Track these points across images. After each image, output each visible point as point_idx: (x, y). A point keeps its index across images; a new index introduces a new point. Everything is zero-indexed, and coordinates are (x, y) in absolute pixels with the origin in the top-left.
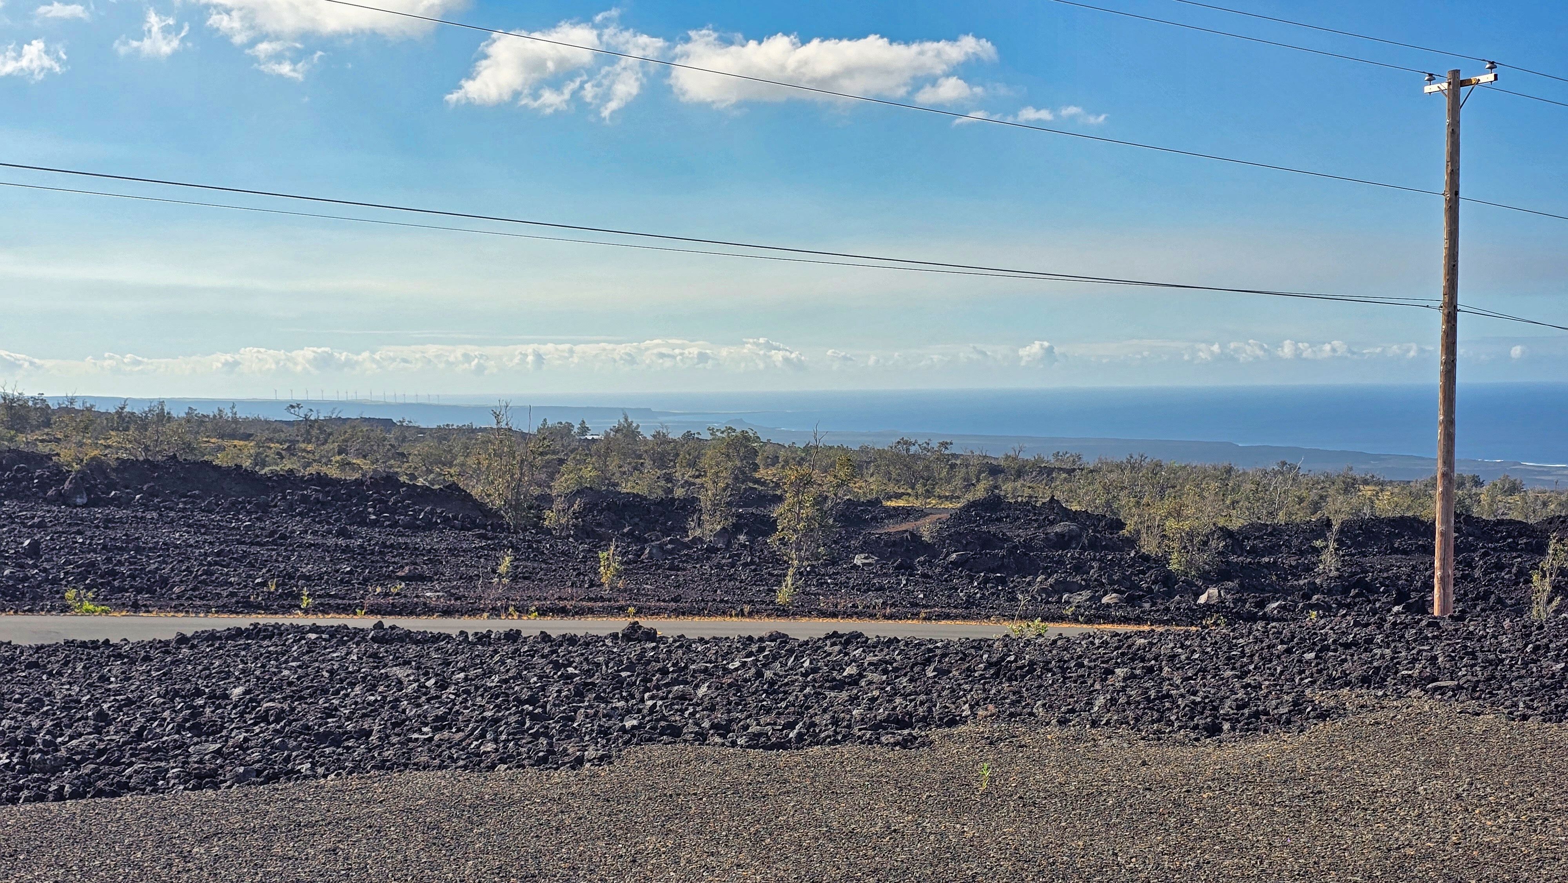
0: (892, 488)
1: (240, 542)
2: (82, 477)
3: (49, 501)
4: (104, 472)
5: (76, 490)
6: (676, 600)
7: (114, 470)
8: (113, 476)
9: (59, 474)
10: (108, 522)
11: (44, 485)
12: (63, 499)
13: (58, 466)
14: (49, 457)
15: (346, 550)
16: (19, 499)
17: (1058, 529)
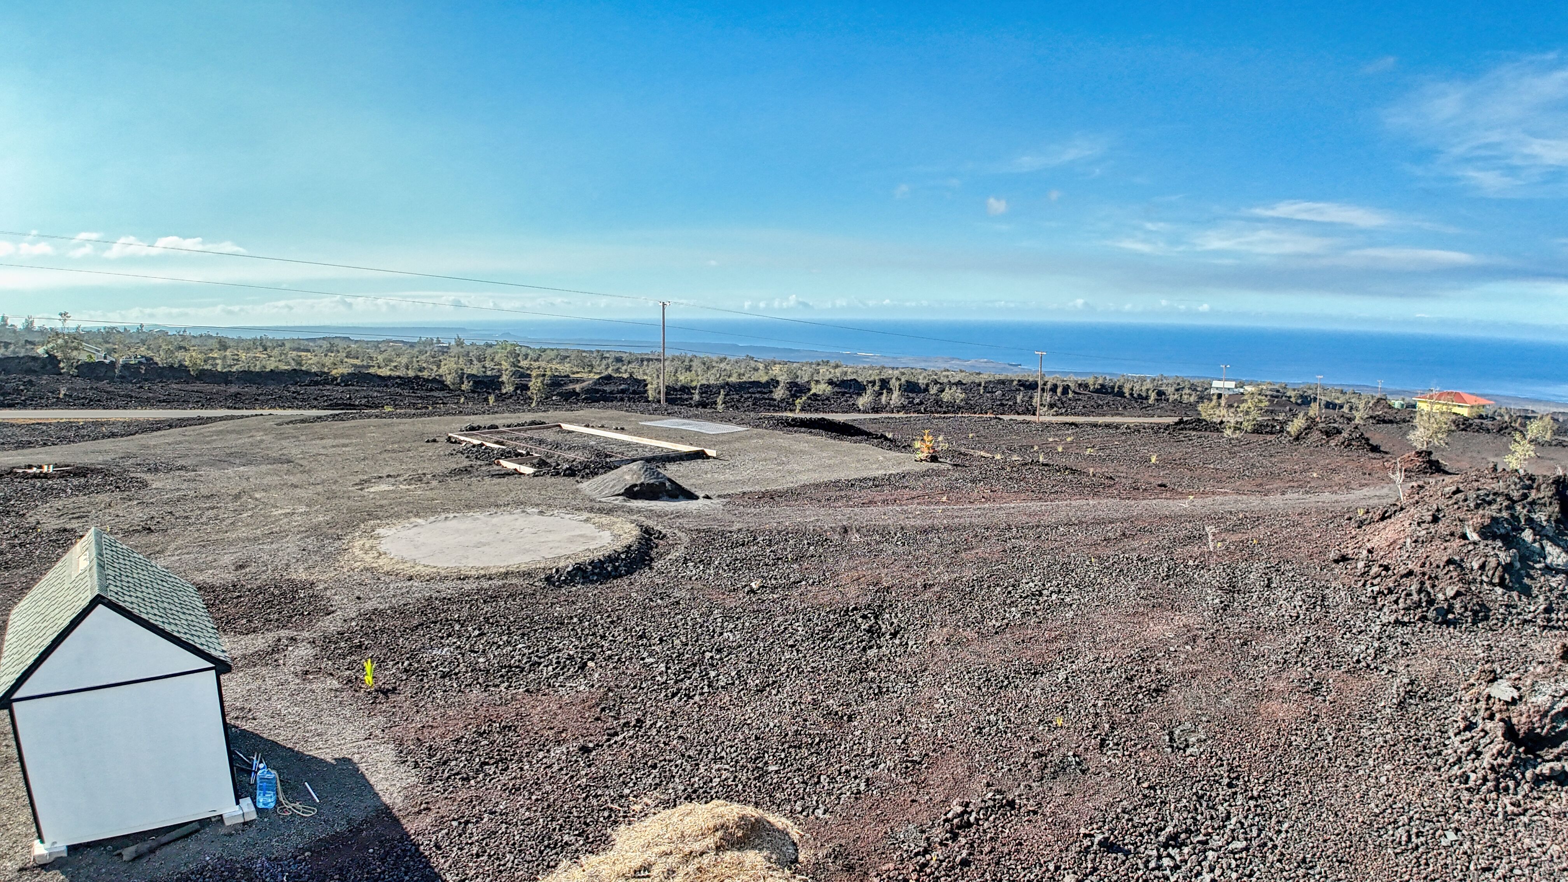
0: (575, 369)
17: (621, 387)
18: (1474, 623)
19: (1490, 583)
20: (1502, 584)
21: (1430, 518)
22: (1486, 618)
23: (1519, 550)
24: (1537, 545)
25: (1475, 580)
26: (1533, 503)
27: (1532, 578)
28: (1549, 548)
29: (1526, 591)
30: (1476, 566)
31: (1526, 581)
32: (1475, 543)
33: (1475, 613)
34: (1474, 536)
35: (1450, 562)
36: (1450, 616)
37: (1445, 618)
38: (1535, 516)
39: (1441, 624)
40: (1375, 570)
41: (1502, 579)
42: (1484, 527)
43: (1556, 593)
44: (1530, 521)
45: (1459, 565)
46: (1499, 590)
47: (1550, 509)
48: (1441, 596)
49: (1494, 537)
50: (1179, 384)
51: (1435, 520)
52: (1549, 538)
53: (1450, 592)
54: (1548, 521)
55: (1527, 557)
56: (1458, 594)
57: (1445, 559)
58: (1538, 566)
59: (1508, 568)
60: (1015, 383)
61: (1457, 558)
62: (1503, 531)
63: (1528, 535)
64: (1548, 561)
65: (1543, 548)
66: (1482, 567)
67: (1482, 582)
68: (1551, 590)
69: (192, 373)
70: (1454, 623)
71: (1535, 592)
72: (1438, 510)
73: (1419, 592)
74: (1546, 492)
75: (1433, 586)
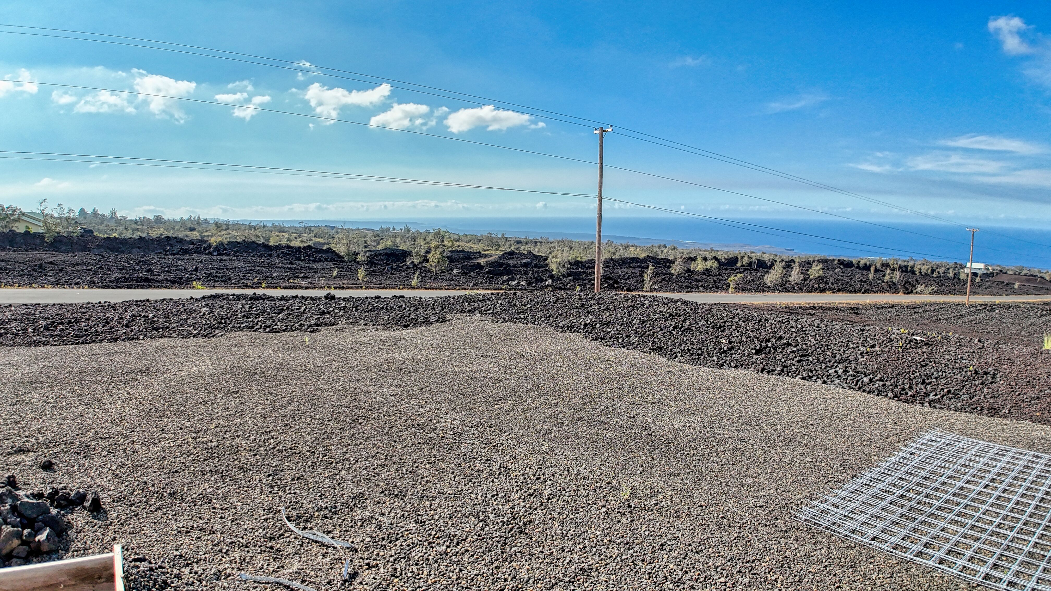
0: (486, 248)
1: (258, 266)
2: (217, 247)
3: (206, 254)
4: (223, 245)
5: (214, 251)
6: (380, 284)
7: (227, 244)
8: (226, 246)
9: (210, 246)
10: (221, 260)
11: (205, 249)
12: (210, 253)
13: (210, 244)
14: (208, 241)
15: (291, 268)
16: (198, 253)
17: (524, 261)
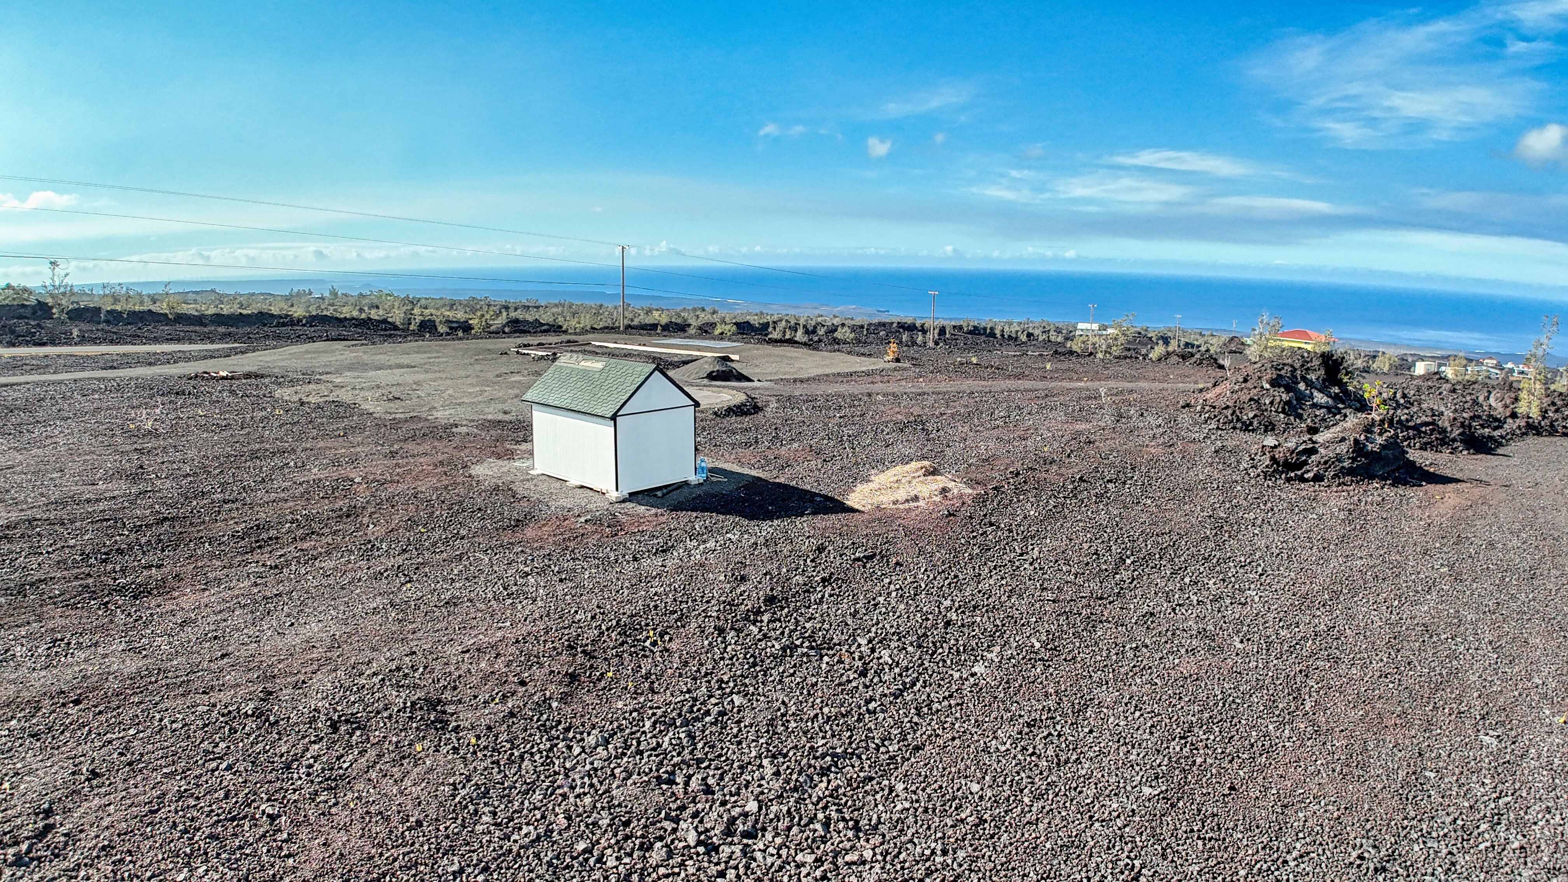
18: (1266, 431)
19: (1276, 411)
20: (1283, 412)
21: (1242, 380)
22: (1273, 430)
23: (1295, 394)
24: (1308, 392)
25: (1266, 410)
26: (1308, 369)
27: (1304, 410)
28: (1316, 393)
29: (1300, 417)
30: (1267, 402)
31: (1300, 411)
32: (1267, 390)
33: (1266, 427)
34: (1267, 386)
35: (1251, 400)
36: (1251, 428)
37: (1247, 427)
38: (1308, 376)
39: (1245, 431)
40: (1207, 408)
41: (1283, 408)
42: (1273, 380)
43: (1319, 418)
44: (1304, 378)
45: (1257, 402)
46: (1282, 416)
47: (1319, 373)
48: (1245, 417)
49: (1279, 386)
50: (1044, 327)
51: (1245, 380)
52: (1317, 389)
53: (1251, 415)
54: (1317, 379)
55: (1301, 398)
56: (1255, 416)
57: (1248, 397)
58: (1308, 403)
59: (1288, 403)
60: (895, 325)
61: (1256, 398)
62: (1285, 382)
63: (1302, 386)
64: (1315, 401)
65: (1312, 394)
66: (1272, 403)
67: (1271, 411)
68: (1316, 416)
69: (170, 316)
70: (1253, 431)
71: (1305, 417)
72: (1248, 375)
73: (1232, 415)
74: (1316, 363)
75: (1241, 413)
